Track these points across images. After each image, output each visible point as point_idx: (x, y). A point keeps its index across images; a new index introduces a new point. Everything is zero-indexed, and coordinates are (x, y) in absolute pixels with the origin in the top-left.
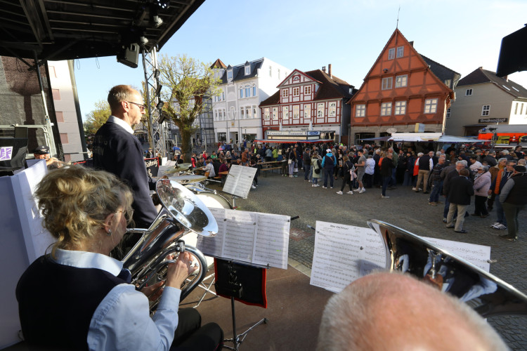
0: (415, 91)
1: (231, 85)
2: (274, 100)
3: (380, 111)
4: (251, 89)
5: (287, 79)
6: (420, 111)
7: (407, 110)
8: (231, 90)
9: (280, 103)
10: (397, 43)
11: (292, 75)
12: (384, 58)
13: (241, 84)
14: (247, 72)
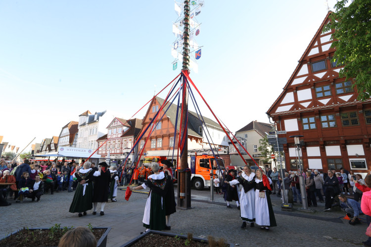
0: (164, 132)
1: (87, 127)
2: (105, 137)
3: (150, 146)
4: (95, 130)
5: (111, 123)
6: (167, 145)
7: (162, 144)
8: (87, 129)
9: (107, 139)
10: (155, 103)
11: (114, 121)
12: (151, 112)
13: (92, 126)
14: (95, 119)
